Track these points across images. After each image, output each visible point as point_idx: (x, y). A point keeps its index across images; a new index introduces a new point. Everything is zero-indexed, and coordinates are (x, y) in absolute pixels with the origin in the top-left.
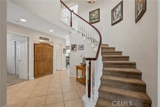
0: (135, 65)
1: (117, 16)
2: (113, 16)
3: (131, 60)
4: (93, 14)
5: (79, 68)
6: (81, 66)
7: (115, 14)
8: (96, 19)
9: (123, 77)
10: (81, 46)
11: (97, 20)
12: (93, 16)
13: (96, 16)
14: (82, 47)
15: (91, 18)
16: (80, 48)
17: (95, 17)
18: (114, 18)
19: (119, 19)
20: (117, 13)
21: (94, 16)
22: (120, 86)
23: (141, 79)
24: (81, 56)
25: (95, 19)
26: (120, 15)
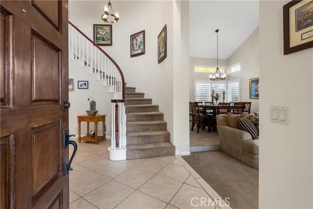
0: (158, 107)
1: (138, 46)
2: (132, 44)
3: (154, 103)
4: (100, 30)
5: (85, 119)
6: (88, 116)
7: (135, 42)
8: (106, 39)
9: (148, 120)
10: (83, 83)
11: (109, 42)
12: (100, 33)
13: (106, 35)
14: (85, 84)
15: (97, 36)
16: (81, 86)
17: (104, 37)
18: (134, 48)
19: (140, 51)
20: (138, 43)
21: (103, 34)
22: (147, 129)
23: (163, 120)
24: (89, 100)
25: (104, 40)
26: (142, 47)
